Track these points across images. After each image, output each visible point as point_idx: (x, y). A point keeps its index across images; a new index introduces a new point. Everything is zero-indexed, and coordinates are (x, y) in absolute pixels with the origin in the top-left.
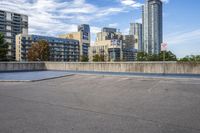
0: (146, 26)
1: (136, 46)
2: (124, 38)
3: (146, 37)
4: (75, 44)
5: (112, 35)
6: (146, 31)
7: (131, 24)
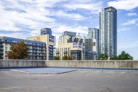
0: (103, 31)
1: (95, 49)
2: (84, 42)
3: (102, 41)
4: (43, 46)
5: (73, 39)
6: (102, 36)
7: (89, 29)
